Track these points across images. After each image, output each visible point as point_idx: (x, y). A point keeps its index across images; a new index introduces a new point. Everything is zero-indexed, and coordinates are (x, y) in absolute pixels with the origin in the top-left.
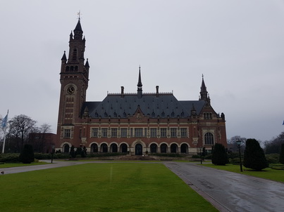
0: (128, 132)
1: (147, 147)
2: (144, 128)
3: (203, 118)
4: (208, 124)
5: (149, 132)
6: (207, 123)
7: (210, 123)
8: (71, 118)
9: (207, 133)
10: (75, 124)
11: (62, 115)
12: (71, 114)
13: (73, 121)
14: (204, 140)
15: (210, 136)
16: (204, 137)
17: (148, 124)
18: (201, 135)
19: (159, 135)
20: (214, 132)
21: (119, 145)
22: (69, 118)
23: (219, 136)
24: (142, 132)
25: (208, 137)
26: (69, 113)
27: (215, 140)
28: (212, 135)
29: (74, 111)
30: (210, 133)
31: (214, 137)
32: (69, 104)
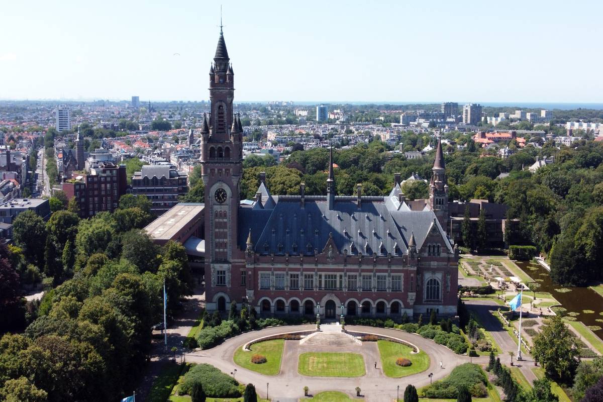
0: (315, 281)
2: (338, 274)
4: (434, 264)
5: (346, 281)
6: (432, 263)
7: (436, 264)
8: (225, 250)
9: (431, 280)
10: (231, 260)
11: (211, 244)
12: (224, 242)
13: (228, 255)
14: (426, 292)
15: (435, 284)
16: (426, 286)
17: (345, 268)
18: (422, 284)
19: (360, 288)
20: (440, 278)
21: (302, 302)
22: (221, 250)
23: (448, 286)
24: (335, 281)
25: (431, 287)
26: (221, 240)
27: (442, 292)
28: (438, 284)
29: (228, 237)
30: (435, 280)
31: (440, 287)
32: (220, 223)
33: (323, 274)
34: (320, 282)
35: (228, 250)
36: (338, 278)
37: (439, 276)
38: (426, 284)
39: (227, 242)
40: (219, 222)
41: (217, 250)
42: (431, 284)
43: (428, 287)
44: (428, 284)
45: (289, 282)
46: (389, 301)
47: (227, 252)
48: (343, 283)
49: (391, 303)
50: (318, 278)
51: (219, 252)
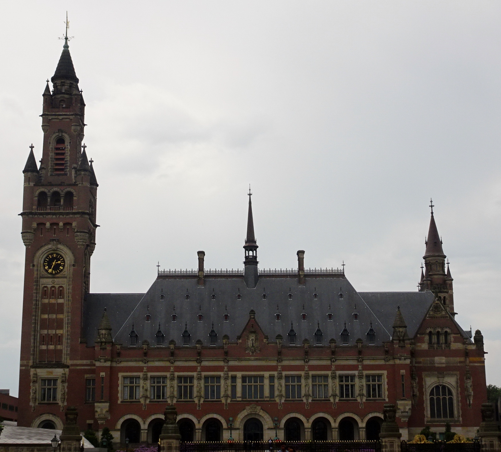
0: (224, 386)
1: (276, 428)
2: (267, 374)
3: (425, 346)
4: (440, 361)
5: (280, 386)
6: (437, 359)
7: (443, 360)
8: (59, 347)
9: (437, 387)
10: (69, 362)
11: (32, 337)
12: (56, 334)
13: (63, 355)
14: (429, 405)
15: (444, 394)
16: (428, 398)
17: (279, 364)
18: (422, 393)
19: (307, 396)
20: (454, 384)
21: (199, 422)
22: (52, 347)
23: (469, 396)
24: (262, 387)
25: (438, 399)
26: (52, 332)
27: (458, 405)
28: (450, 393)
29: (65, 326)
30: (444, 387)
31: (455, 398)
32: (52, 305)
33: (239, 374)
34: (234, 388)
35: (64, 347)
36: (266, 382)
37: (451, 381)
38: (428, 394)
39: (62, 335)
40: (50, 304)
41: (44, 347)
42: (438, 394)
43: (432, 400)
44: (432, 393)
45: (176, 389)
46: (362, 417)
47: (61, 351)
48: (276, 389)
49: (366, 419)
50: (229, 382)
51: (48, 350)
